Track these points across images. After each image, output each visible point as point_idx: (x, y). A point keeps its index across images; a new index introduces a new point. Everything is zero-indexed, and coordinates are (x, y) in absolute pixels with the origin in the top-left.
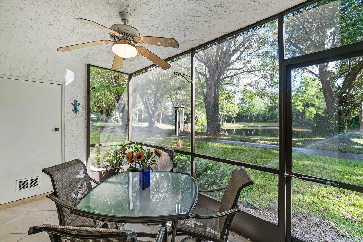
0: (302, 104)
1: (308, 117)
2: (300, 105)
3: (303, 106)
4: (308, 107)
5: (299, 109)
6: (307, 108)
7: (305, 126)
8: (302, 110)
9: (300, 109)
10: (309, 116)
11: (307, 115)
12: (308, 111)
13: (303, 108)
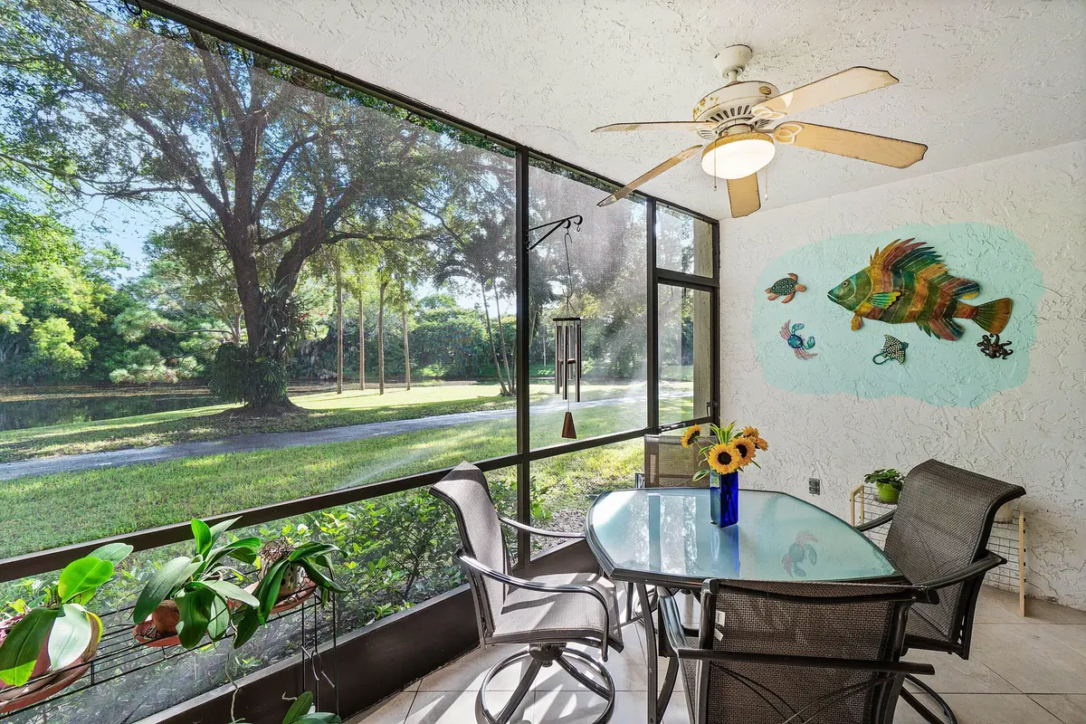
0: (19, 305)
1: (46, 352)
2: (13, 308)
3: (24, 312)
4: (44, 319)
5: (9, 322)
6: (37, 321)
7: (24, 382)
8: (21, 326)
9: (13, 323)
10: (48, 349)
11: (44, 345)
12: (46, 329)
13: (24, 320)
